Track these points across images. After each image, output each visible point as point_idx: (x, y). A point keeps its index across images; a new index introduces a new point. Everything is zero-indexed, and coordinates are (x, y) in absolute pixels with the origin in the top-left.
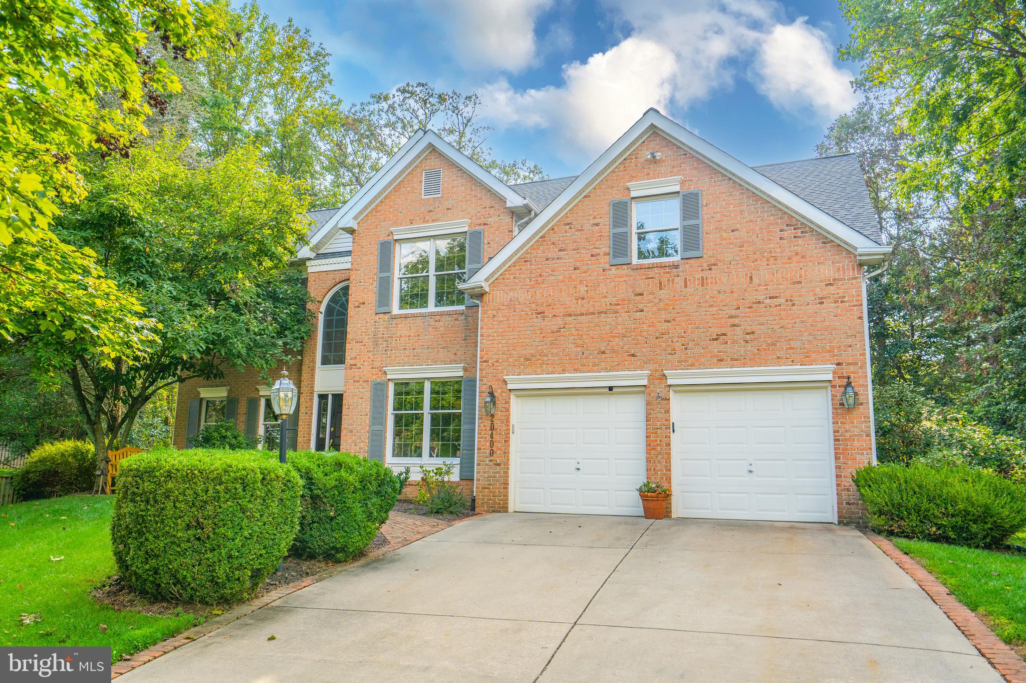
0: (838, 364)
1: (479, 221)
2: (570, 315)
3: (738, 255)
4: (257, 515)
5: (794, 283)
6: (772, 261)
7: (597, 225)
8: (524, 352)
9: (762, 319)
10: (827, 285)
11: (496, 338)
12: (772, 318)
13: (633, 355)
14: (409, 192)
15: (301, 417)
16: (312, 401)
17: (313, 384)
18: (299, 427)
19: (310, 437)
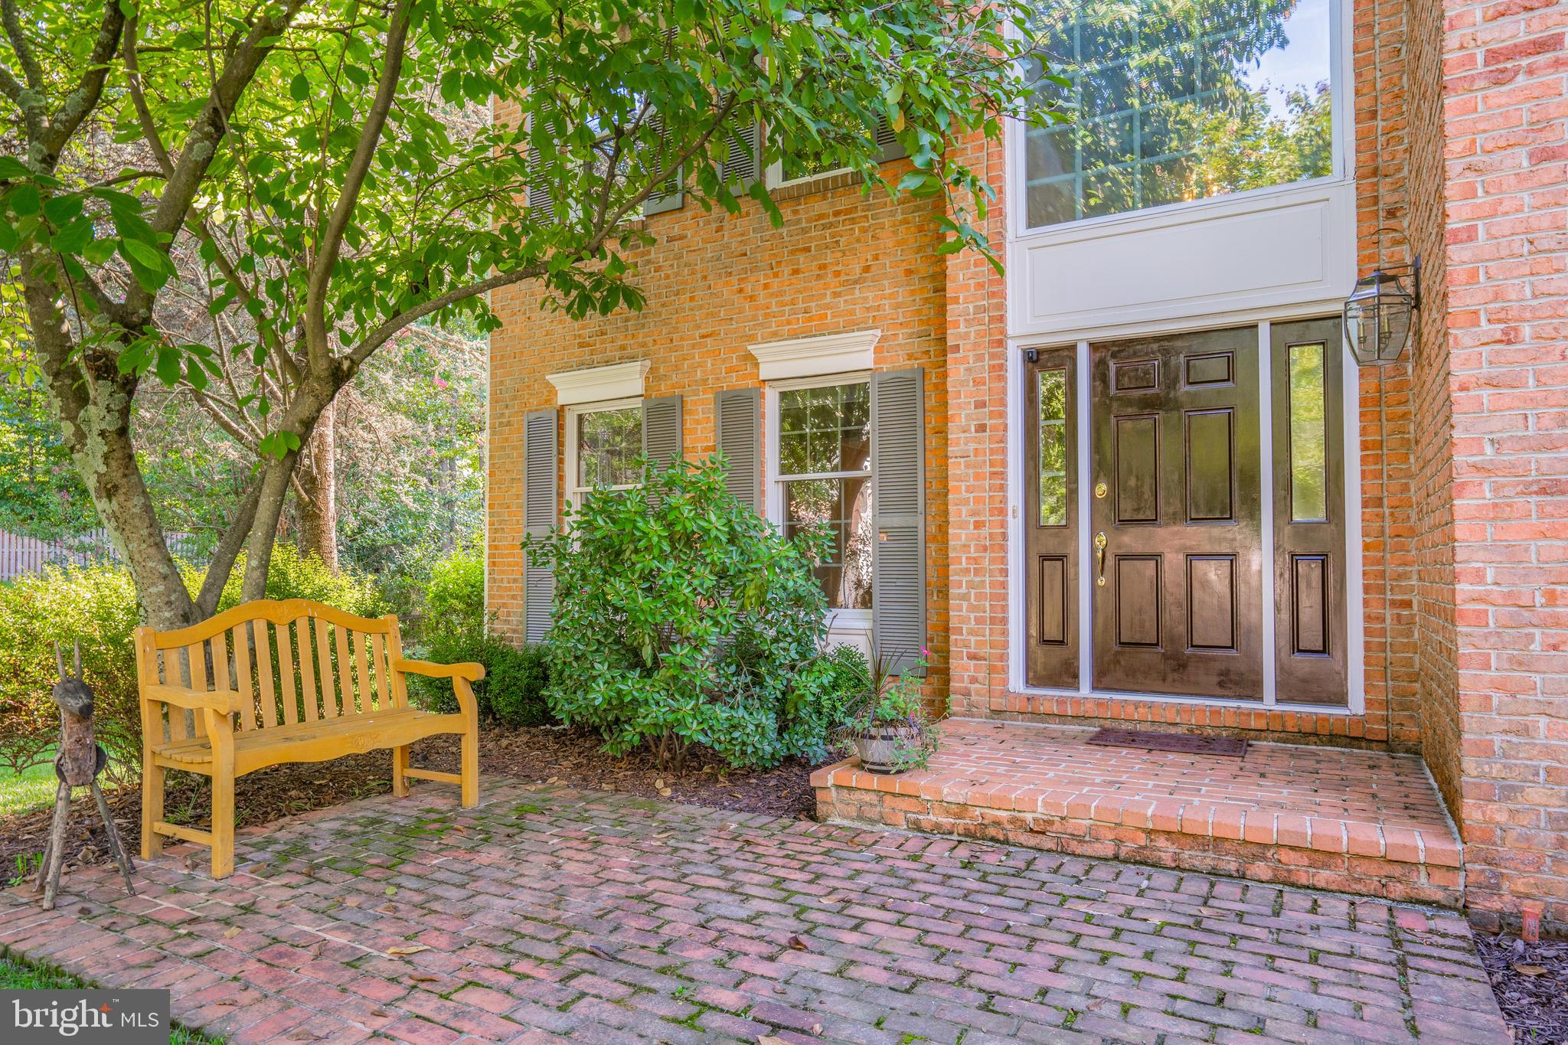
15: (958, 444)
16: (1002, 378)
17: (1001, 306)
18: (951, 484)
19: (1003, 524)
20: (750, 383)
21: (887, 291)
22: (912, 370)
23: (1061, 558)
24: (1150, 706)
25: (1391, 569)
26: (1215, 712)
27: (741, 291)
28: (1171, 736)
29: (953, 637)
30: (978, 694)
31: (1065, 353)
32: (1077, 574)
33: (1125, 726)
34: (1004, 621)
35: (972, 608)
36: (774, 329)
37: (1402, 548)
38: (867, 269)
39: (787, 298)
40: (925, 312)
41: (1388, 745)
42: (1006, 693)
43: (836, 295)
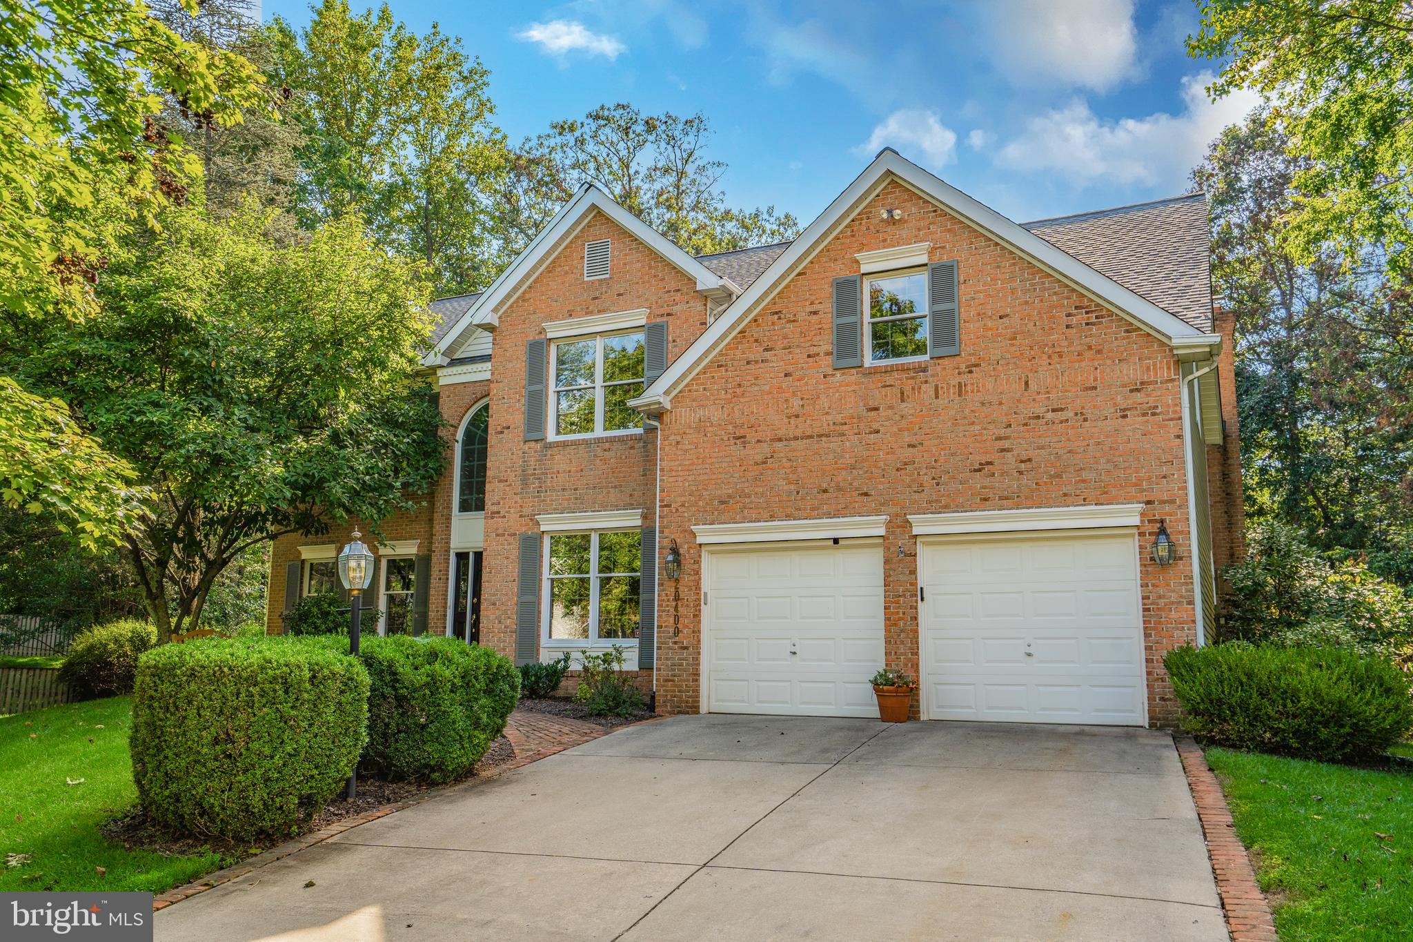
0: (1148, 503)
1: (662, 311)
2: (780, 440)
3: (1008, 351)
4: (305, 724)
5: (1087, 389)
6: (1055, 358)
7: (815, 313)
8: (718, 493)
9: (1041, 441)
10: (1131, 391)
11: (681, 473)
12: (1056, 439)
13: (866, 494)
14: (566, 273)
15: (433, 584)
16: (449, 562)
17: (449, 538)
18: (431, 597)
19: (446, 611)
21: (423, 526)
22: (428, 555)
38: (418, 517)
39: (391, 525)
43: (407, 525)
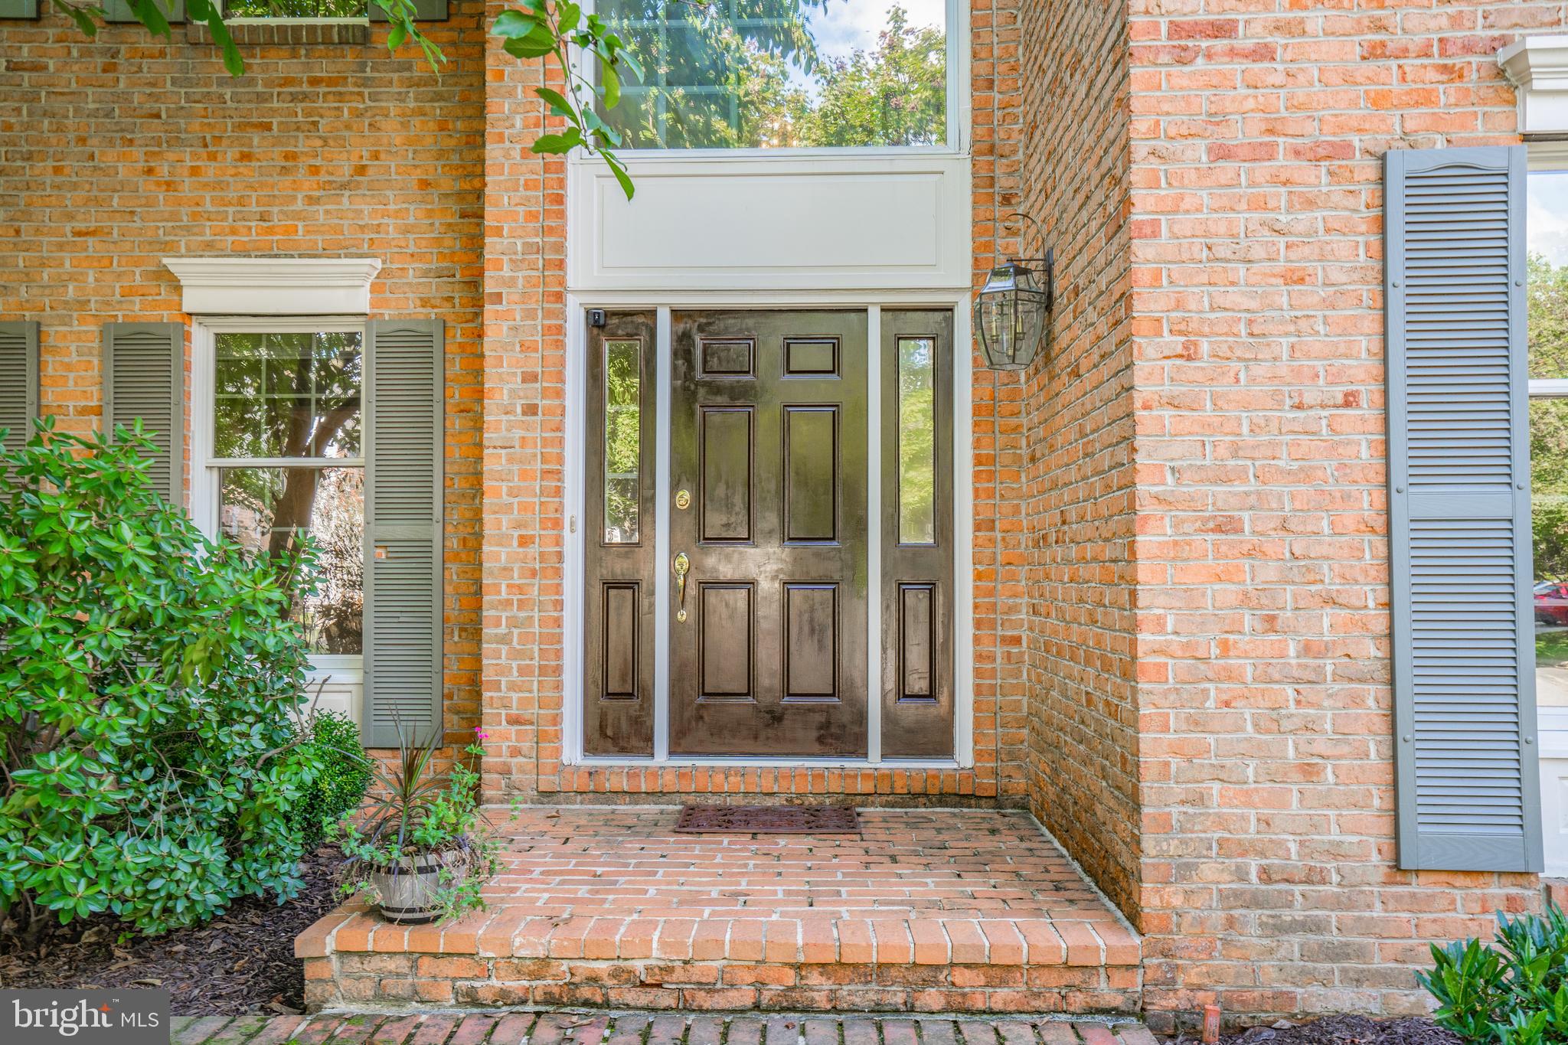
15: (497, 430)
16: (560, 345)
17: (560, 248)
18: (487, 484)
19: (559, 541)
20: (166, 315)
21: (392, 207)
22: (428, 321)
23: (632, 585)
24: (743, 773)
25: (1003, 601)
26: (819, 776)
27: (150, 171)
28: (767, 810)
29: (486, 695)
30: (522, 770)
31: (641, 319)
32: (652, 605)
33: (713, 801)
34: (558, 670)
35: (516, 654)
36: (208, 238)
37: (1013, 578)
38: (361, 170)
39: (232, 195)
40: (448, 243)
41: (997, 801)
42: (559, 768)
43: (311, 200)
